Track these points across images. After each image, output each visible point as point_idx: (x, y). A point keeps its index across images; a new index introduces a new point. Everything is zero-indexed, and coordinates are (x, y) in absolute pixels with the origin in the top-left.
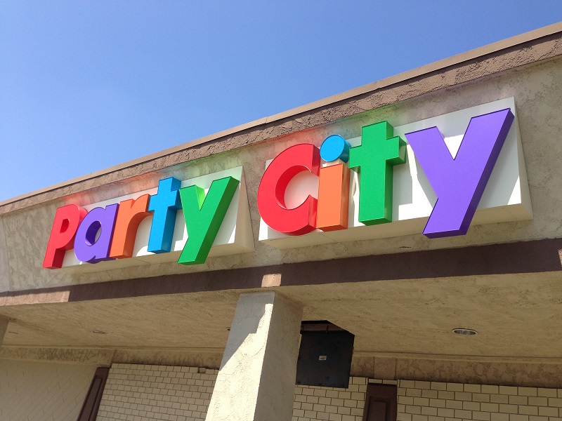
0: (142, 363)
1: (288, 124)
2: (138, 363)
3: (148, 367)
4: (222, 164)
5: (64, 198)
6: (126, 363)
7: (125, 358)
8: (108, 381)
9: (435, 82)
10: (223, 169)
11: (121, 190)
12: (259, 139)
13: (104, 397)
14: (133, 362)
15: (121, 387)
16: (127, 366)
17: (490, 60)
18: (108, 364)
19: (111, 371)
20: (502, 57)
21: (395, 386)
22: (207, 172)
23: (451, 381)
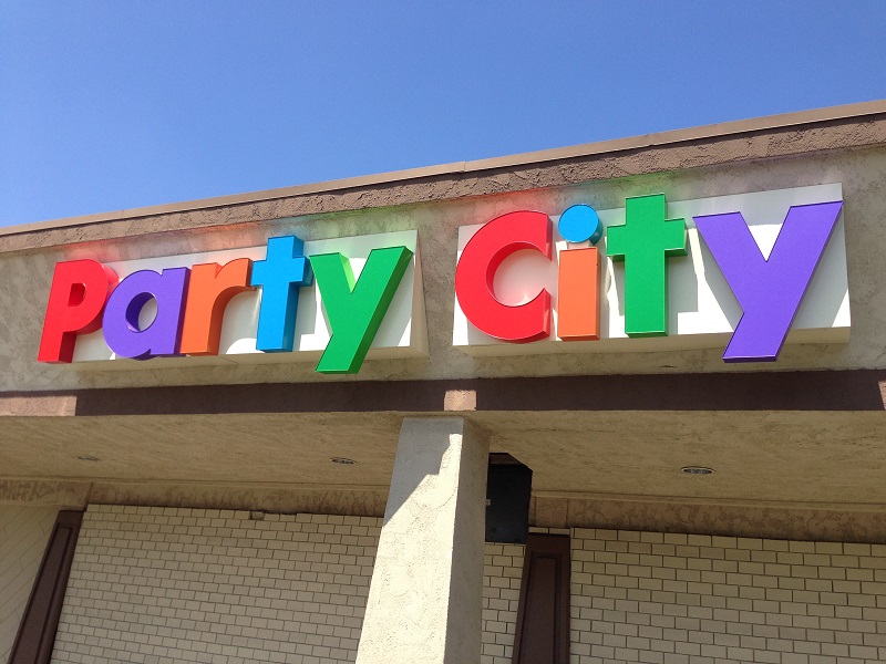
0: (145, 504)
1: (503, 178)
2: (137, 504)
3: (156, 510)
4: (381, 224)
5: (65, 247)
6: (114, 503)
7: (111, 495)
8: (82, 532)
9: (737, 149)
10: (383, 230)
11: (184, 243)
12: (452, 194)
13: (77, 557)
14: (127, 503)
15: (108, 542)
16: (116, 509)
17: (817, 131)
18: (80, 506)
19: (86, 516)
20: (834, 129)
21: (568, 536)
22: (353, 233)
23: (646, 529)
